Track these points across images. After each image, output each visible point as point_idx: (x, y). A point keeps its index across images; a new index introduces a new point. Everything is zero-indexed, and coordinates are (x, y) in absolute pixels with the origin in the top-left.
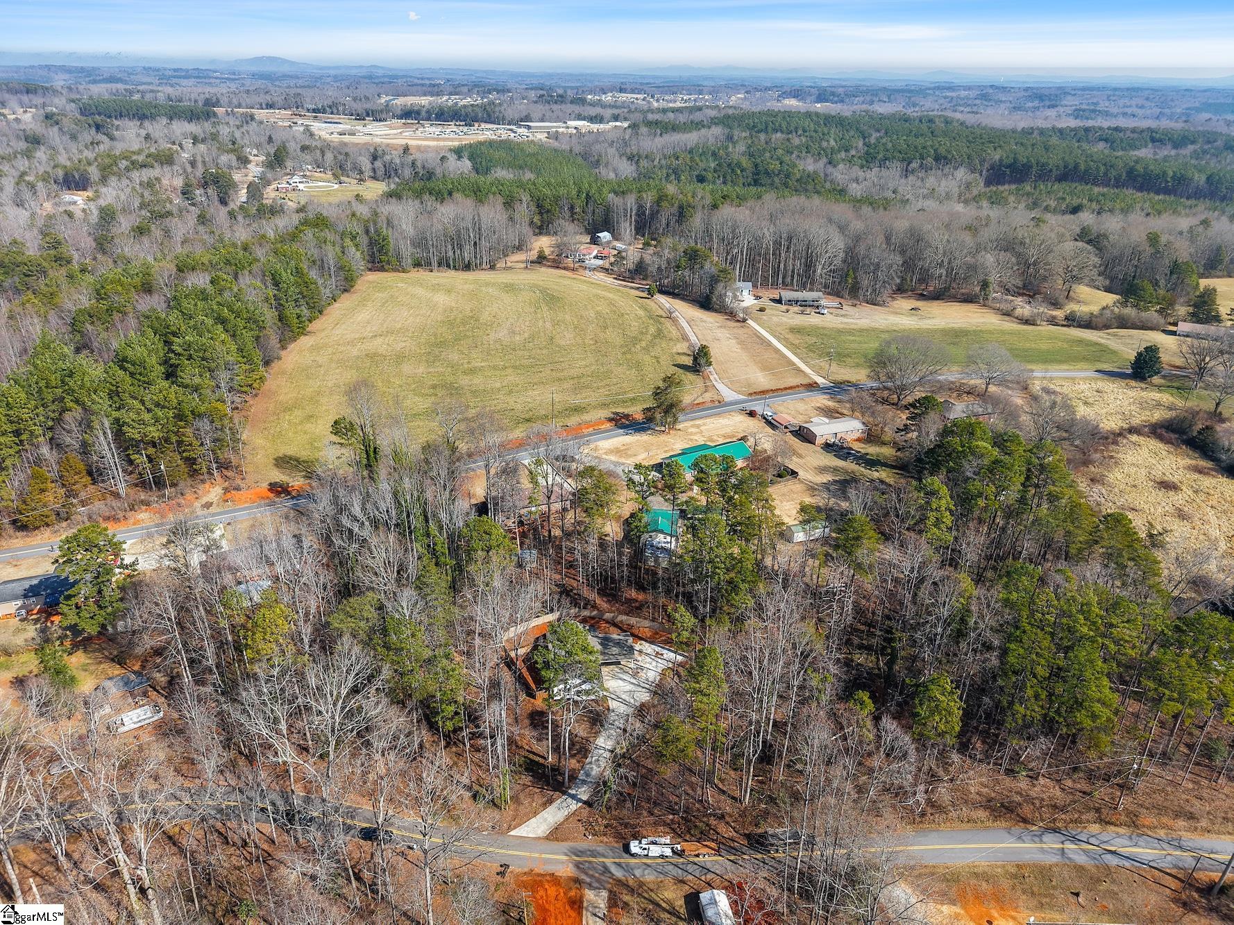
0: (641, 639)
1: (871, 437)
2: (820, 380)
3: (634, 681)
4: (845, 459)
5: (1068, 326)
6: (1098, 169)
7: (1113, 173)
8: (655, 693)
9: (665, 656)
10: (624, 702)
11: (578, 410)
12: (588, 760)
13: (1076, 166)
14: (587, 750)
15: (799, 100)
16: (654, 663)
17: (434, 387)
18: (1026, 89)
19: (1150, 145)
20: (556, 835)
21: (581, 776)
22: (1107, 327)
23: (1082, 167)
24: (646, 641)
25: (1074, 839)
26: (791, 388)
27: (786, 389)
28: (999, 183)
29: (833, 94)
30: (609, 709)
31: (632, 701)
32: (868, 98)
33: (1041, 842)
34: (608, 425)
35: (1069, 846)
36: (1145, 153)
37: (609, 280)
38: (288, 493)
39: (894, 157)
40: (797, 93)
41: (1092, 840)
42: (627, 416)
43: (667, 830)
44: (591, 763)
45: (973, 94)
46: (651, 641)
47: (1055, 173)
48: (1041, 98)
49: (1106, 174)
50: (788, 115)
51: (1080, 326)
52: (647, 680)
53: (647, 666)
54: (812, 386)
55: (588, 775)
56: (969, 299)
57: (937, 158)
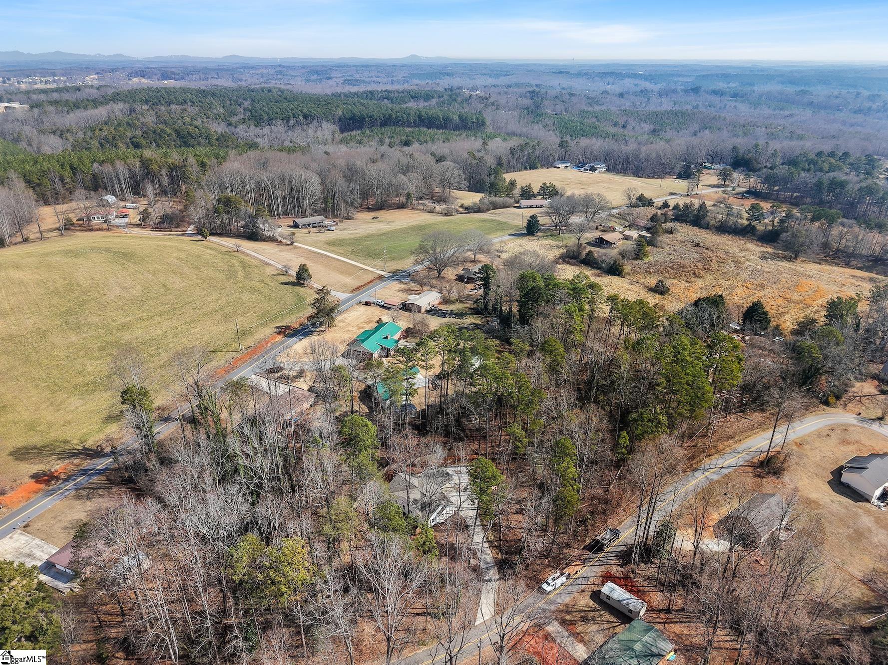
1: (445, 301)
2: (383, 273)
4: (445, 317)
5: (469, 213)
6: (403, 117)
7: (412, 119)
11: (246, 333)
13: (390, 116)
15: (147, 79)
17: (102, 348)
18: (304, 67)
19: (412, 100)
20: (500, 609)
21: (483, 566)
22: (488, 210)
23: (394, 116)
25: (706, 470)
26: (371, 282)
27: (369, 283)
28: (347, 131)
29: (173, 73)
32: (203, 76)
33: (697, 478)
34: (280, 338)
35: (707, 474)
36: (412, 104)
37: (147, 232)
38: (57, 478)
39: (276, 118)
40: (142, 73)
41: (711, 466)
42: (288, 327)
43: (550, 569)
44: (481, 555)
45: (272, 71)
47: (379, 121)
48: (317, 72)
49: (408, 120)
50: (169, 91)
51: (475, 212)
54: (381, 278)
55: (487, 563)
56: (401, 206)
57: (306, 117)
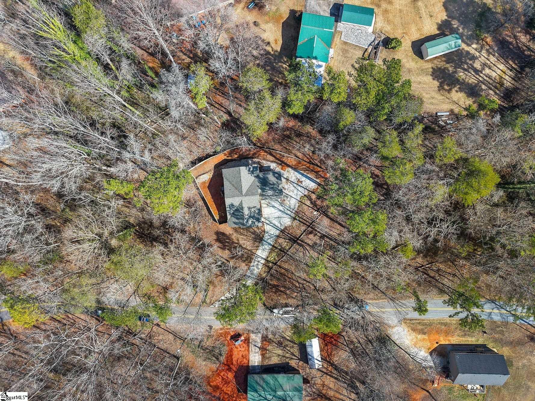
0: (288, 166)
3: (281, 208)
8: (295, 219)
9: (304, 183)
10: (275, 226)
12: (252, 264)
14: (251, 258)
16: (295, 191)
24: (292, 168)
30: (264, 231)
31: (279, 225)
44: (253, 266)
46: (295, 169)
52: (290, 207)
53: (291, 194)
55: (252, 273)
